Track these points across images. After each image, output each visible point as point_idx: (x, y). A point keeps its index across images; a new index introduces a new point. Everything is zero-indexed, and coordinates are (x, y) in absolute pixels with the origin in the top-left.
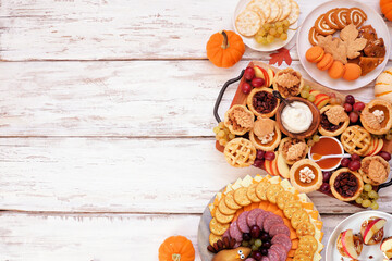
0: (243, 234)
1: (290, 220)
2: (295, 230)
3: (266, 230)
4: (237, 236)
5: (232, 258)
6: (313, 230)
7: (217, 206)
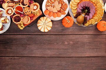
0: (81, 10)
1: (92, 1)
2: (94, 3)
3: (87, 6)
4: (80, 11)
5: (81, 17)
6: (99, 1)
7: (71, 6)
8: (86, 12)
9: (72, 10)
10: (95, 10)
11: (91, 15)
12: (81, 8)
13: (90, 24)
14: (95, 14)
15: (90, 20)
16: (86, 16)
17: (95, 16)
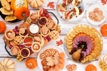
0: (78, 45)
2: (92, 38)
3: (84, 41)
4: (76, 46)
5: (77, 53)
6: (97, 35)
7: (66, 41)
8: (82, 48)
9: (68, 46)
10: (93, 45)
11: (88, 51)
12: (78, 44)
13: (87, 60)
14: (93, 49)
15: (87, 57)
16: (83, 52)
17: (93, 51)
